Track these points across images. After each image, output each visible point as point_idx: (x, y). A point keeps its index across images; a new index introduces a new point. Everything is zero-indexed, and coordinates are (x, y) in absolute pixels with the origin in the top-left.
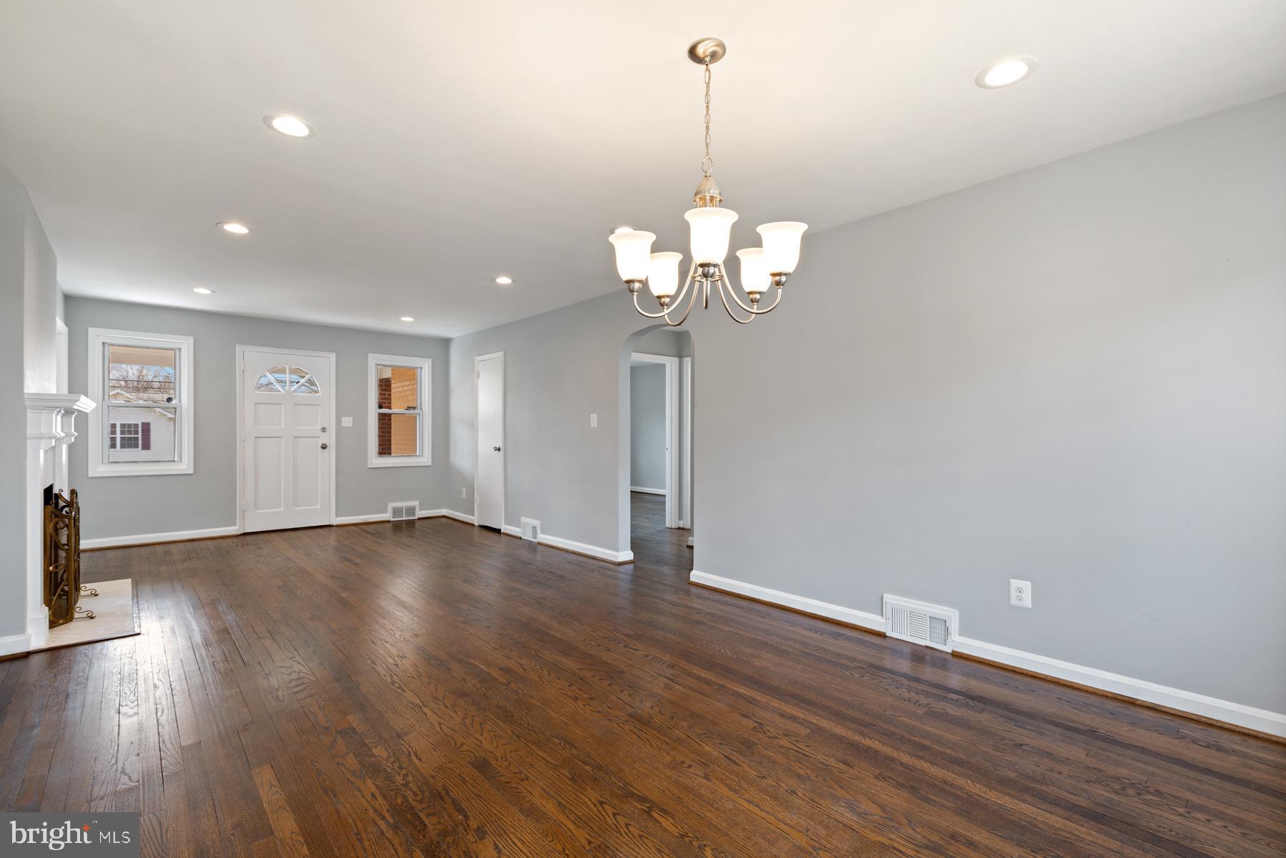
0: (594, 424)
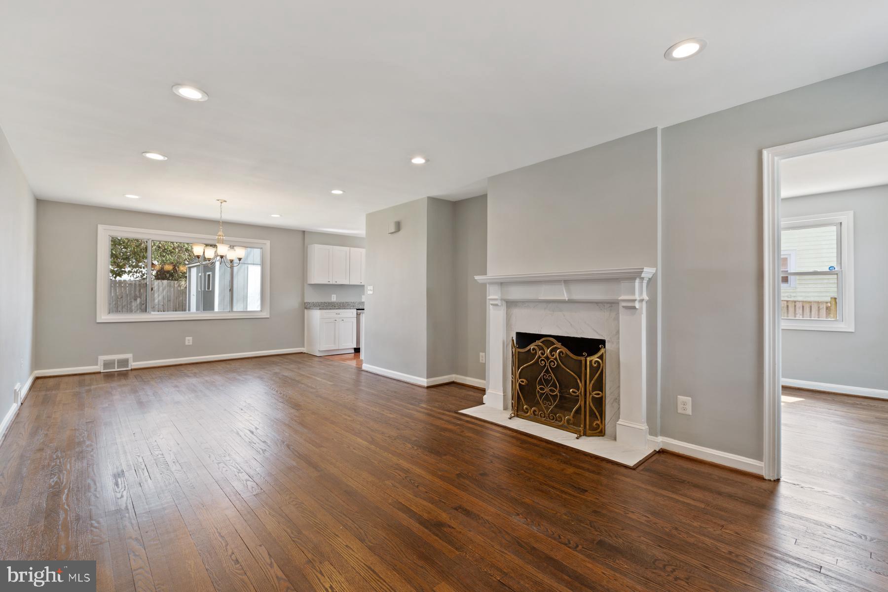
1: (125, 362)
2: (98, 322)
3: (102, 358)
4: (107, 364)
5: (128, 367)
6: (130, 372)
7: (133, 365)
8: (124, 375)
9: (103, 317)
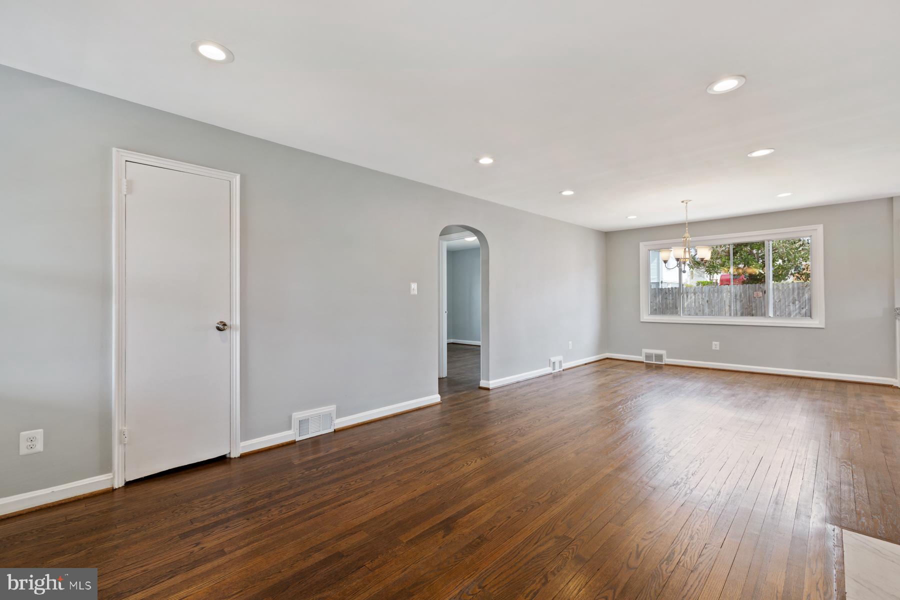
0: (414, 286)
1: (659, 357)
2: (642, 321)
3: (646, 351)
4: (648, 356)
5: (662, 362)
6: (664, 366)
7: (667, 360)
8: (659, 367)
9: (645, 318)
